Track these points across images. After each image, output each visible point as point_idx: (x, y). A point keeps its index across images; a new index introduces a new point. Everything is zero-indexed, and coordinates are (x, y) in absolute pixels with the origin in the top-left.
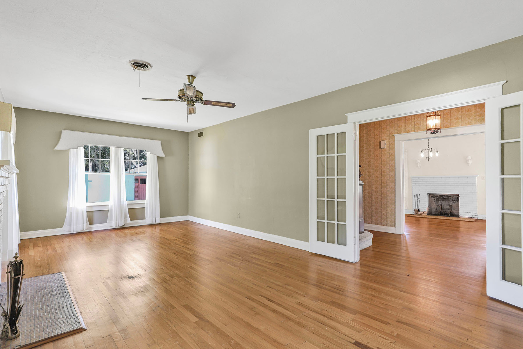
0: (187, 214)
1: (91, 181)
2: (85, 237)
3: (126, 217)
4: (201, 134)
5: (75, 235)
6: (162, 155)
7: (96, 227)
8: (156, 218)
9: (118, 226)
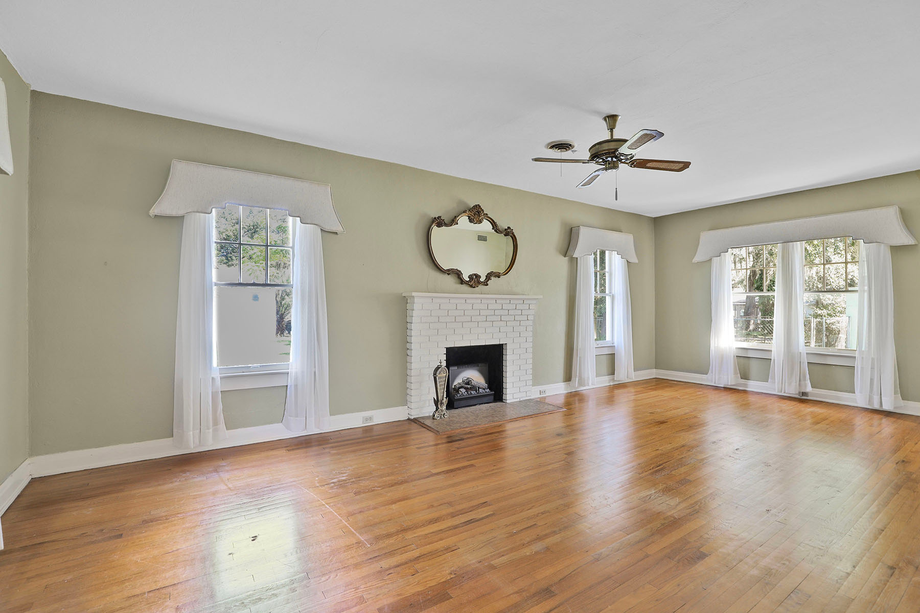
3: (801, 379)
7: (753, 386)
8: (881, 398)
9: (785, 393)
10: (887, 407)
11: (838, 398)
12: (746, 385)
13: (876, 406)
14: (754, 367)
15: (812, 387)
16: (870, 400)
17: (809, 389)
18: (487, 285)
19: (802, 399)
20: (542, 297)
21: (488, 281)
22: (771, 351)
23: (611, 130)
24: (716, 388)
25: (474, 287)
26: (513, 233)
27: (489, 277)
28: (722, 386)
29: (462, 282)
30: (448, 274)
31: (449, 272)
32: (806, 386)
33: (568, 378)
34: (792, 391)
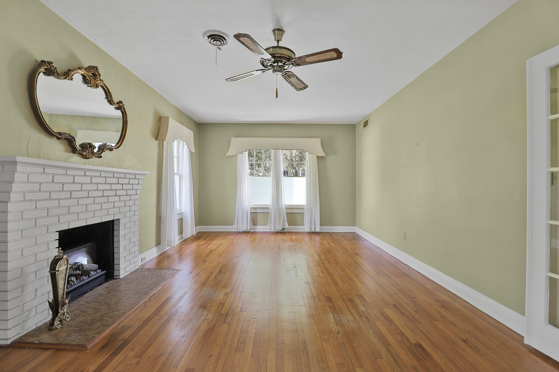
0: (354, 224)
1: (295, 186)
2: (249, 236)
3: (284, 221)
4: (366, 124)
5: (242, 234)
6: (322, 154)
7: (260, 228)
8: (315, 226)
9: (277, 230)
10: (318, 230)
11: (297, 229)
12: (255, 229)
13: (313, 230)
14: (260, 218)
15: (288, 225)
16: (311, 228)
17: (287, 226)
18: (101, 157)
19: (282, 232)
20: (149, 173)
21: (102, 153)
22: (269, 208)
23: (278, 41)
24: (239, 233)
25: (89, 158)
26: (124, 109)
27: (102, 148)
28: (242, 231)
29: (74, 150)
30: (58, 138)
31: (59, 136)
32: (285, 225)
33: (158, 243)
34: (279, 228)
